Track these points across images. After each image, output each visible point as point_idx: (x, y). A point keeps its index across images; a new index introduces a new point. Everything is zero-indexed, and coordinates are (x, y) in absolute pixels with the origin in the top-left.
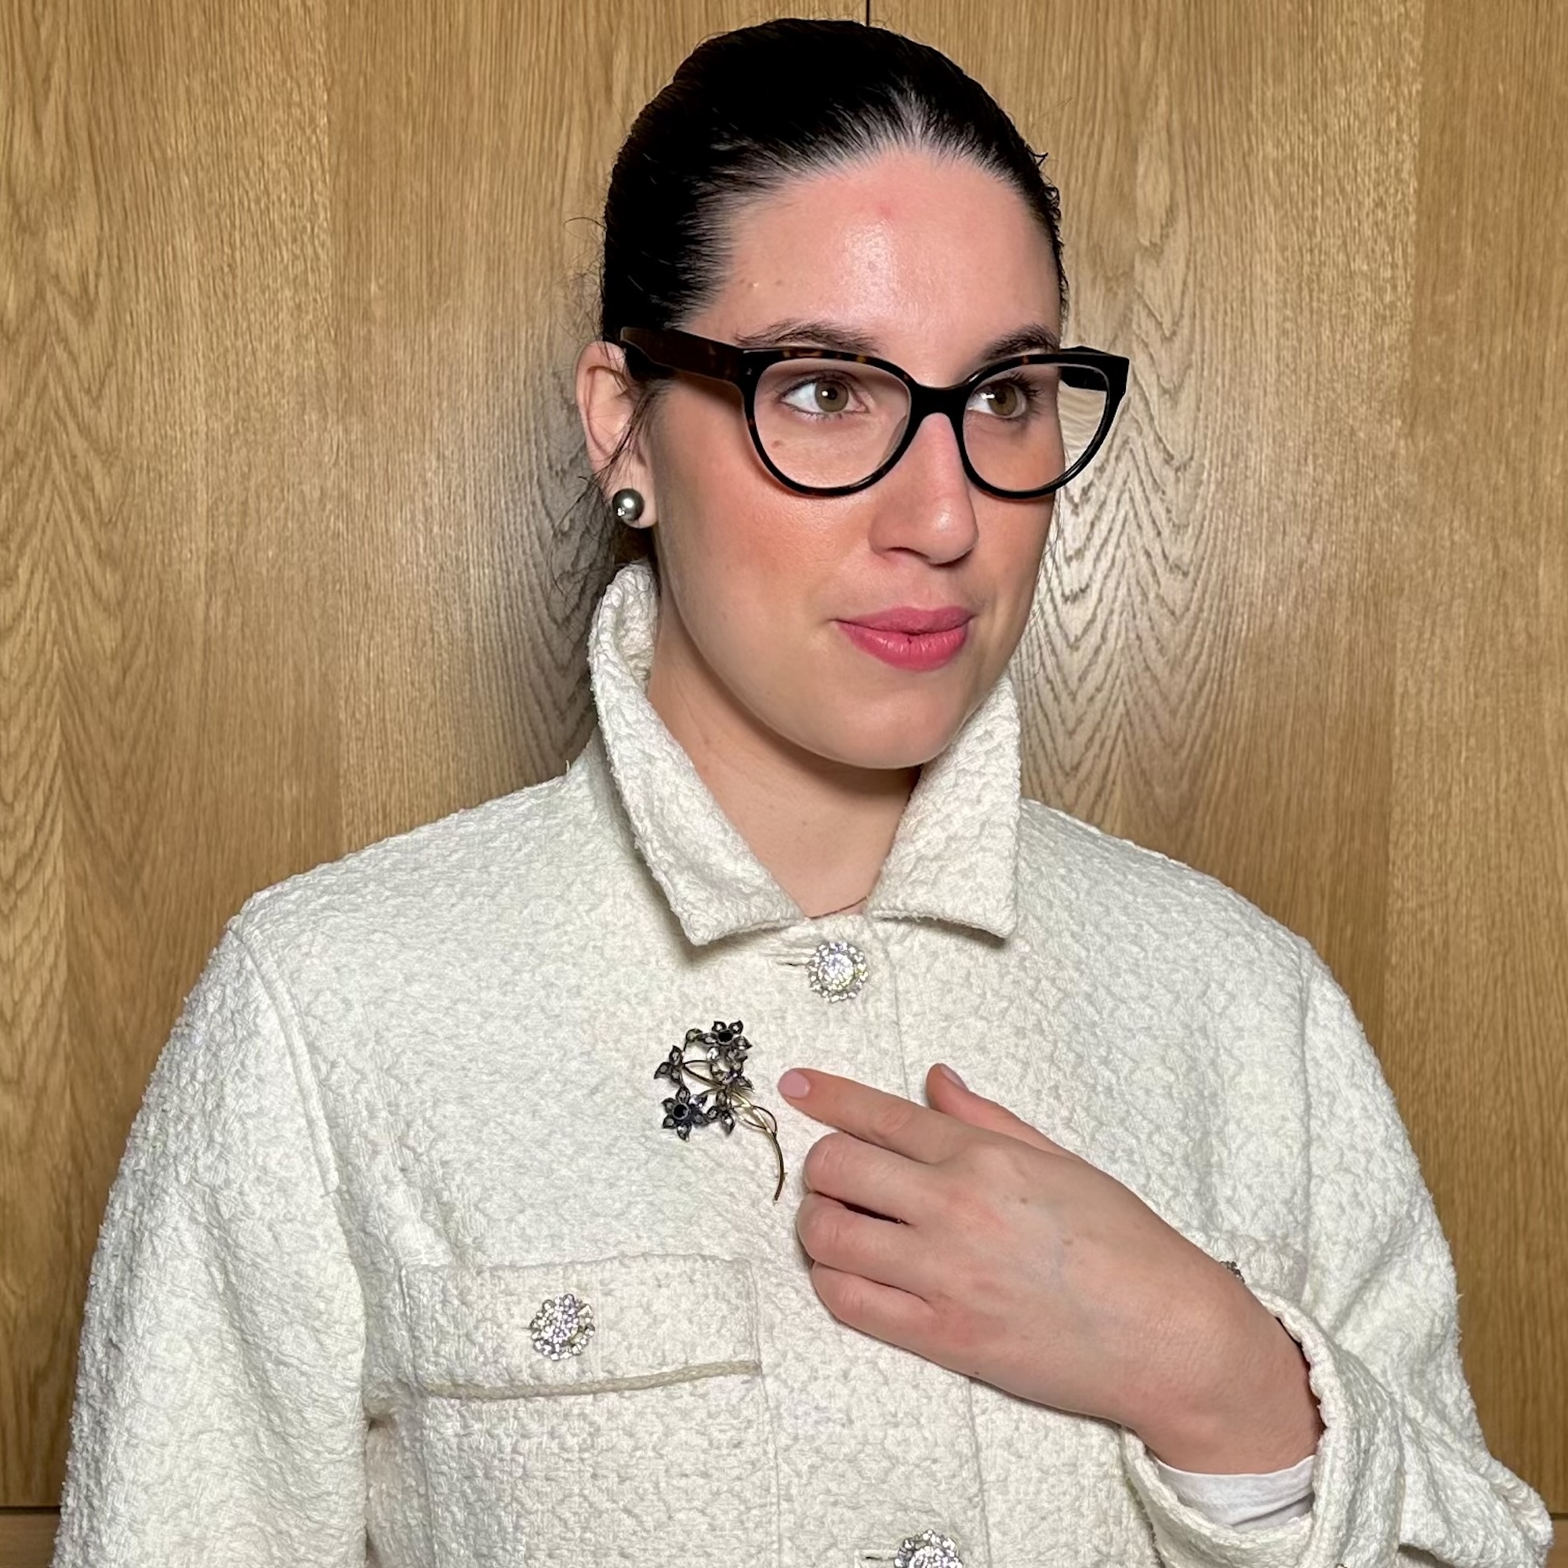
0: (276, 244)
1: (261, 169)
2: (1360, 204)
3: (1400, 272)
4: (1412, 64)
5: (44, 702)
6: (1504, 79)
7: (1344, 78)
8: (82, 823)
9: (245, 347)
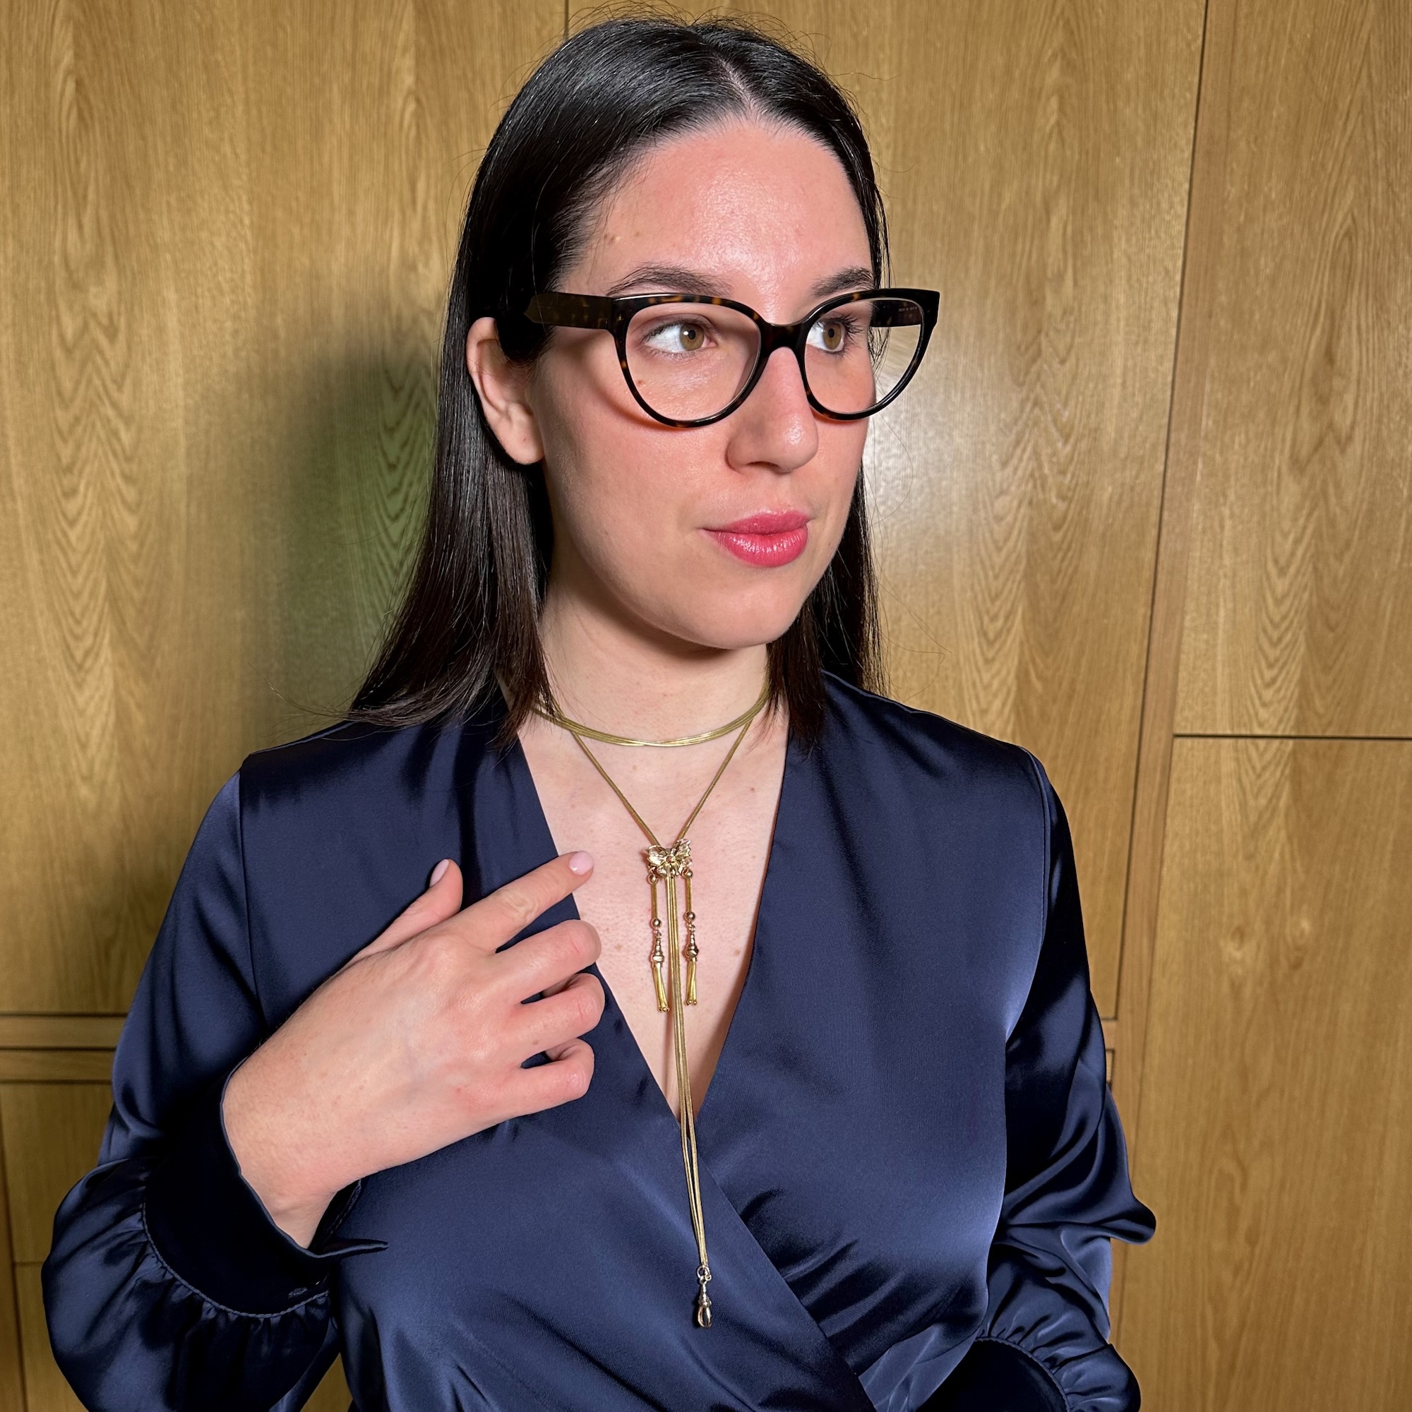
0: (223, 295)
1: (212, 251)
5: (96, 563)
8: (120, 632)
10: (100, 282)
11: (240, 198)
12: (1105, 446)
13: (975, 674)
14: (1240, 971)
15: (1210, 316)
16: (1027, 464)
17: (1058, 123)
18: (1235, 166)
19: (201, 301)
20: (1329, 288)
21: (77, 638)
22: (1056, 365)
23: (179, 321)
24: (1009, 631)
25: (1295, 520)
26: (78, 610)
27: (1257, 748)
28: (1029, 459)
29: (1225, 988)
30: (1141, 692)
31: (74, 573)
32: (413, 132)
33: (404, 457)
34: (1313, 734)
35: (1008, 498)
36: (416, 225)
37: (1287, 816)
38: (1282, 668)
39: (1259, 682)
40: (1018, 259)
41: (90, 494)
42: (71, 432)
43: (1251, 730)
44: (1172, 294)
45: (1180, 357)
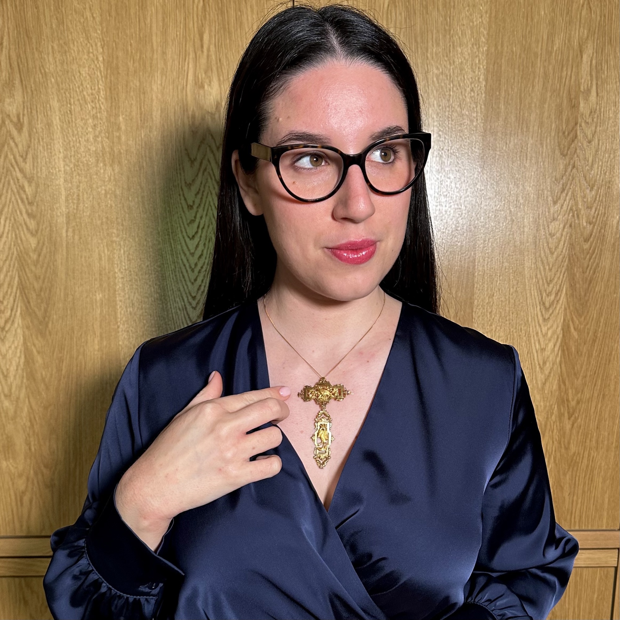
0: (86, 104)
1: (80, 76)
2: (465, 90)
3: (479, 114)
4: (484, 40)
5: (12, 266)
6: (515, 46)
7: (460, 44)
8: (27, 308)
9: (76, 140)
13: (537, 327)
16: (569, 202)
19: (72, 107)
22: (586, 143)
23: (60, 119)
24: (558, 301)
32: (201, 5)
35: (557, 223)
40: (563, 80)
41: (7, 224)
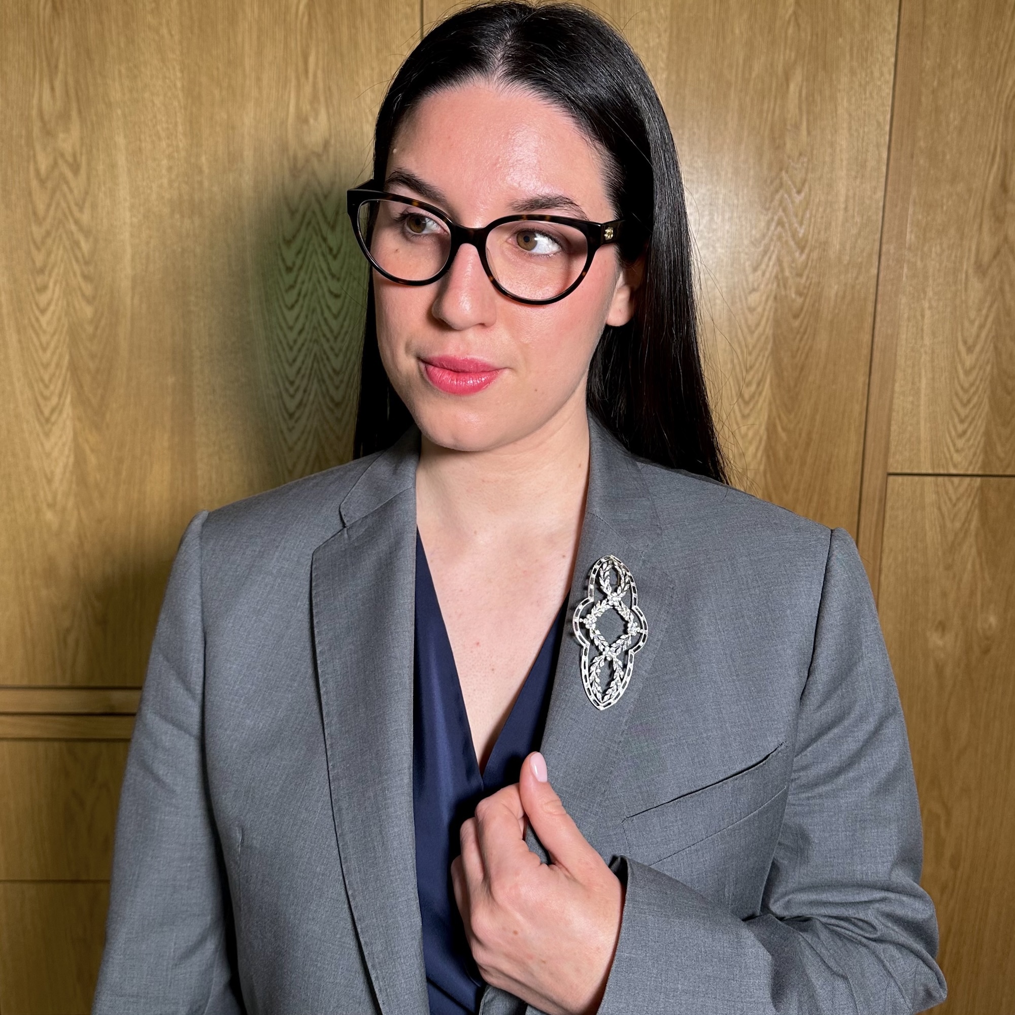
0: (160, 140)
1: (153, 107)
5: (62, 341)
8: (79, 394)
10: (67, 130)
11: (174, 68)
12: (832, 254)
13: (735, 427)
14: (942, 656)
15: (912, 157)
16: (772, 270)
17: (795, 13)
18: (929, 44)
20: (1002, 135)
21: (46, 398)
22: (794, 194)
23: (127, 159)
25: (980, 310)
26: (46, 378)
27: (952, 483)
28: (774, 265)
29: (931, 668)
30: (862, 441)
31: (44, 350)
32: (306, 19)
33: (298, 262)
34: (995, 473)
35: (759, 294)
36: (308, 89)
37: (977, 535)
38: (970, 423)
39: (953, 433)
40: (765, 115)
41: (57, 289)
42: (43, 243)
43: (948, 469)
44: (882, 140)
45: (889, 188)
